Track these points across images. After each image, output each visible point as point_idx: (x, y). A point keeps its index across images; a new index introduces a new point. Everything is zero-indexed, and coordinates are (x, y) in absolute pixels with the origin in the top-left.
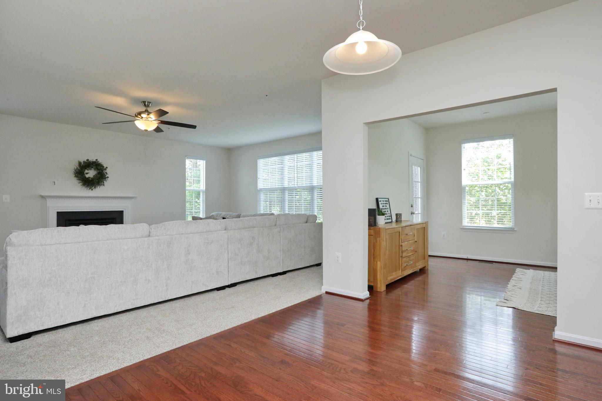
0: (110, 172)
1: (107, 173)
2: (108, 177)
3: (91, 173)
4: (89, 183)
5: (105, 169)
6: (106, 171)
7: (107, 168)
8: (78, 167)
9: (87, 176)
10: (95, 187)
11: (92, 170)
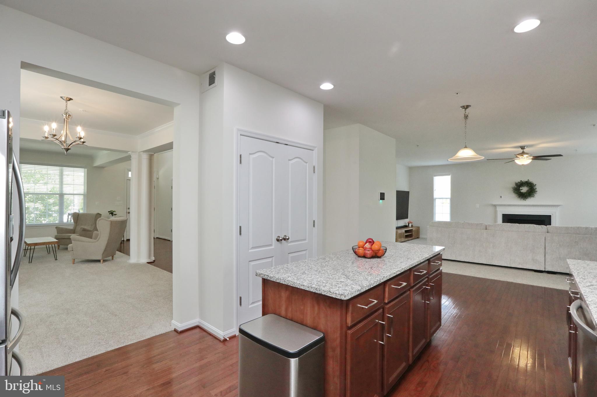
0: (538, 188)
1: (536, 188)
2: (537, 191)
3: (524, 189)
4: (523, 196)
5: (535, 186)
6: (535, 187)
7: (536, 185)
8: (515, 186)
9: (522, 191)
10: (527, 199)
11: (525, 187)
